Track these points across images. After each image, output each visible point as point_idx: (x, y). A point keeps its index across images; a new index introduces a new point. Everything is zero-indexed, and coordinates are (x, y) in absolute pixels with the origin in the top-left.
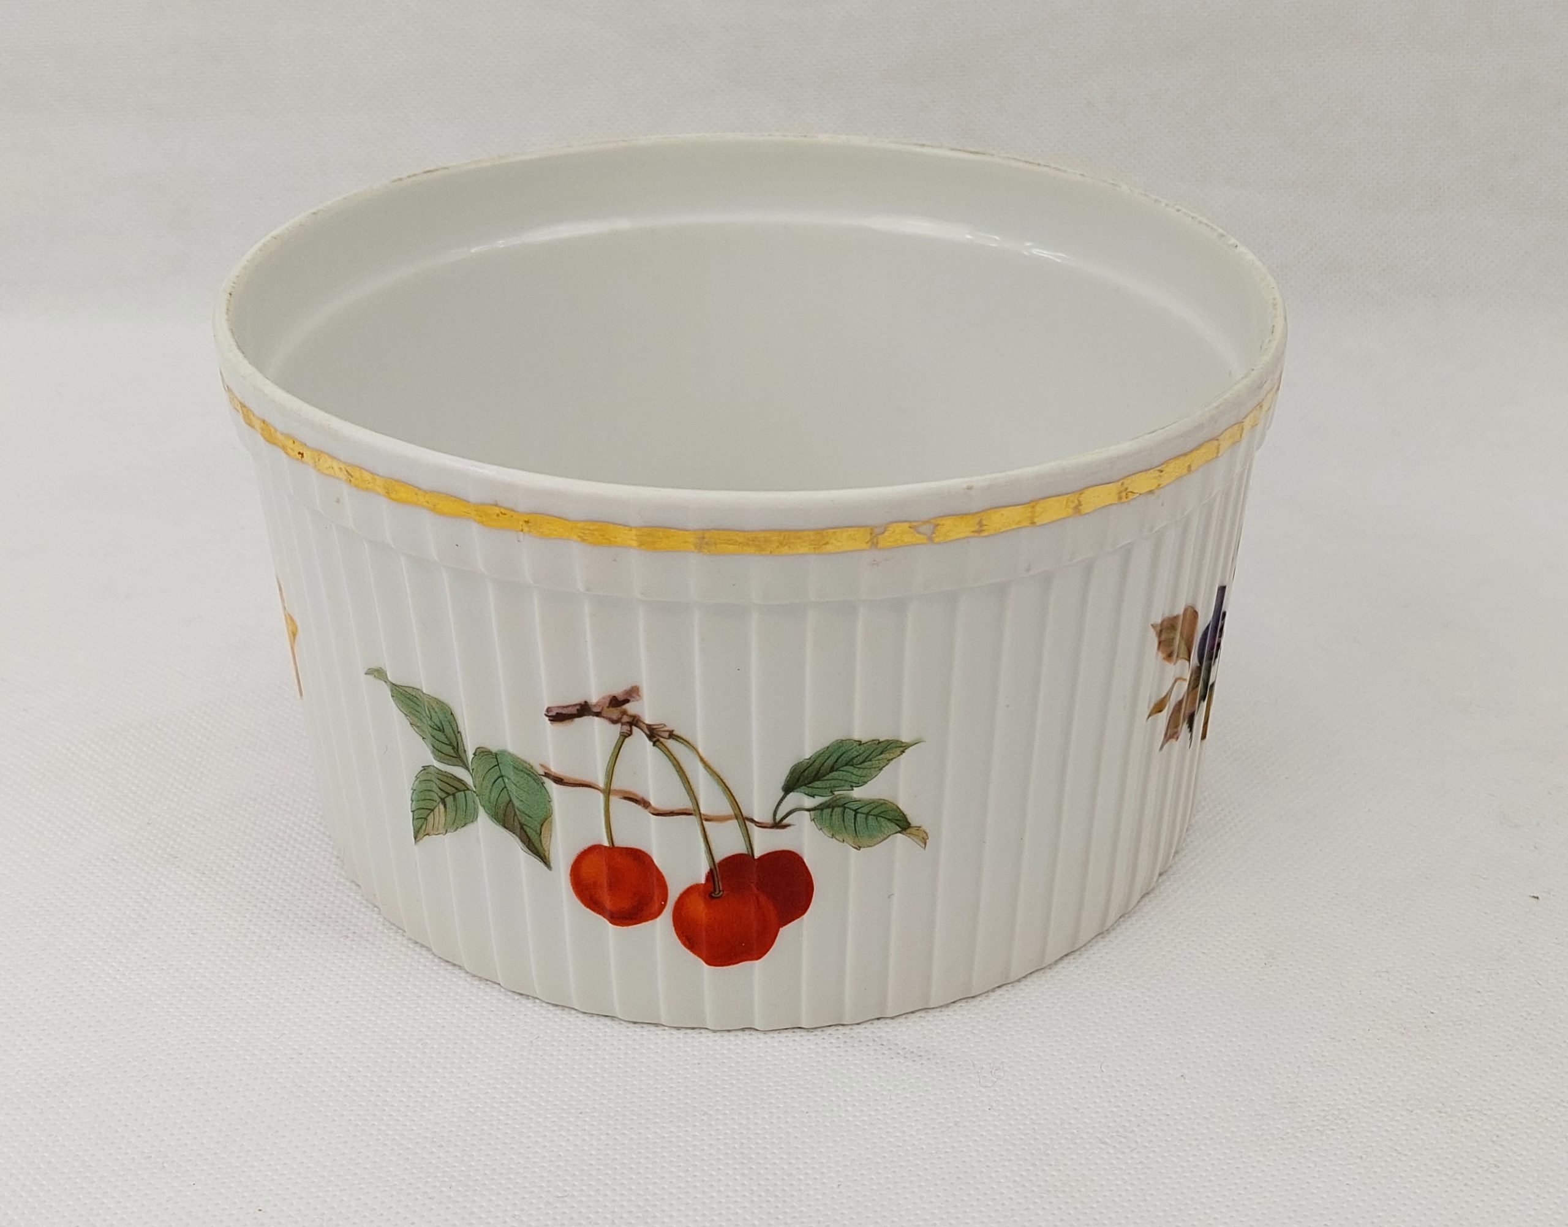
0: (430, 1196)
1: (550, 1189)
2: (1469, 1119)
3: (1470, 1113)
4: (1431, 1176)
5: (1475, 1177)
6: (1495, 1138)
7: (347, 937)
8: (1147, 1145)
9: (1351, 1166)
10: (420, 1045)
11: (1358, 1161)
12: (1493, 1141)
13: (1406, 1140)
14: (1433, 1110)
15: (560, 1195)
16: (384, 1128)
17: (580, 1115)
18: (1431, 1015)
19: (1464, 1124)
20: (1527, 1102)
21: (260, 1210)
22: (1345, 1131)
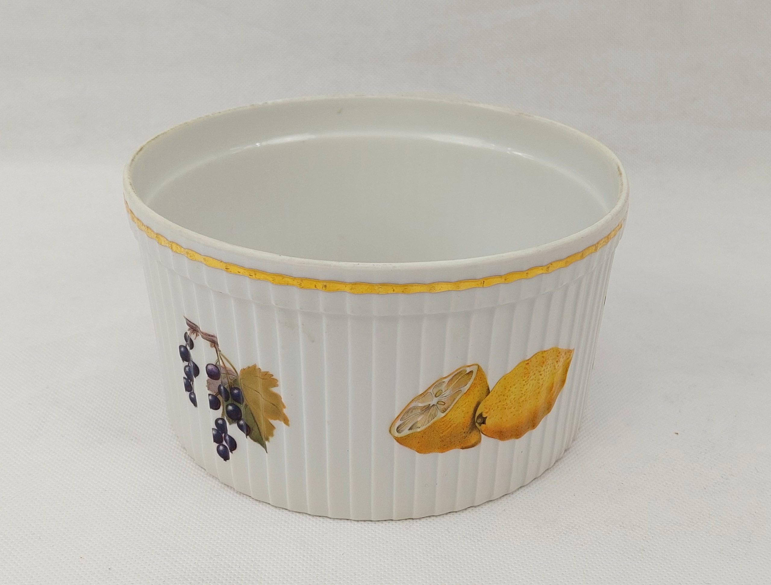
0: (158, 553)
1: (212, 552)
2: (634, 529)
3: (635, 527)
4: (613, 554)
5: (633, 554)
6: (644, 538)
7: (132, 440)
8: (486, 538)
9: (577, 549)
10: (160, 489)
11: (581, 546)
12: (643, 540)
13: (604, 538)
14: (618, 526)
15: (216, 555)
16: (140, 523)
17: (230, 521)
18: (622, 485)
19: (631, 532)
20: (661, 523)
21: (81, 558)
22: (576, 534)
